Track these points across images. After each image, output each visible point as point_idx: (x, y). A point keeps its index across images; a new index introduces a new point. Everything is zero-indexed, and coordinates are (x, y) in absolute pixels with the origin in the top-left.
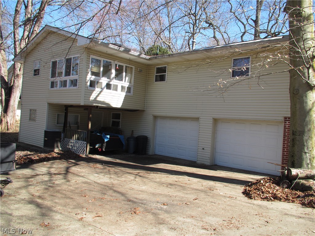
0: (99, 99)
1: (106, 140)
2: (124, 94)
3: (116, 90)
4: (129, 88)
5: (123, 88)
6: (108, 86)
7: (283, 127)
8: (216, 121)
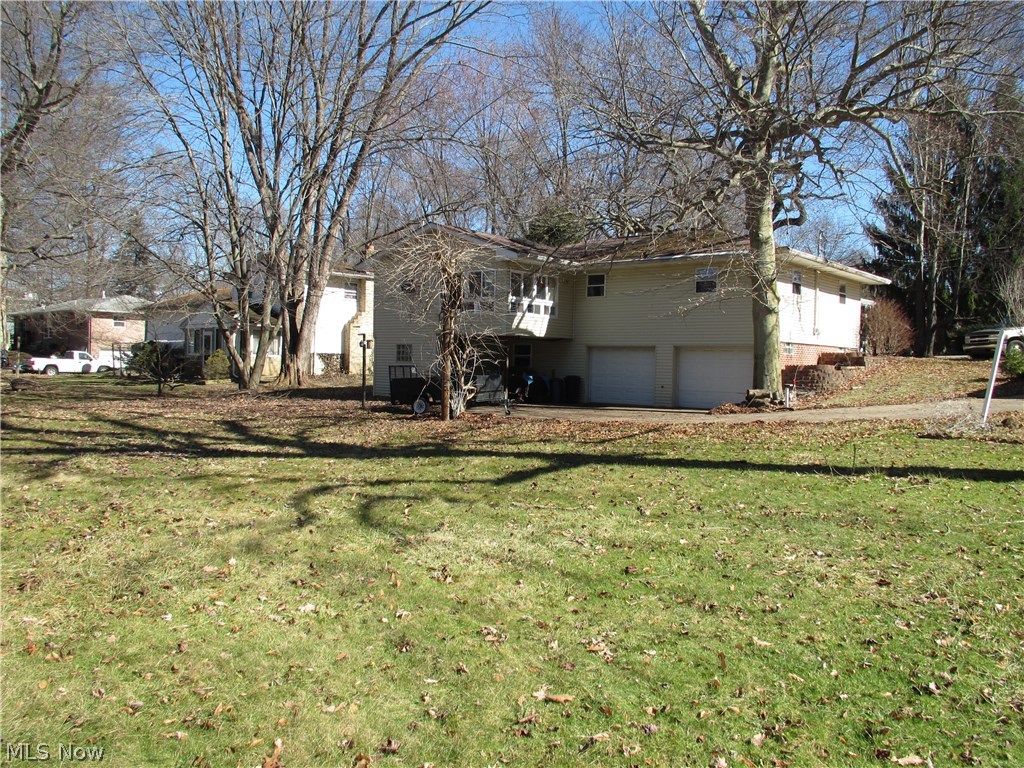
0: (522, 326)
1: (529, 382)
2: (547, 317)
3: (538, 312)
4: (553, 308)
5: (546, 308)
6: (530, 308)
7: (752, 357)
8: (677, 350)
